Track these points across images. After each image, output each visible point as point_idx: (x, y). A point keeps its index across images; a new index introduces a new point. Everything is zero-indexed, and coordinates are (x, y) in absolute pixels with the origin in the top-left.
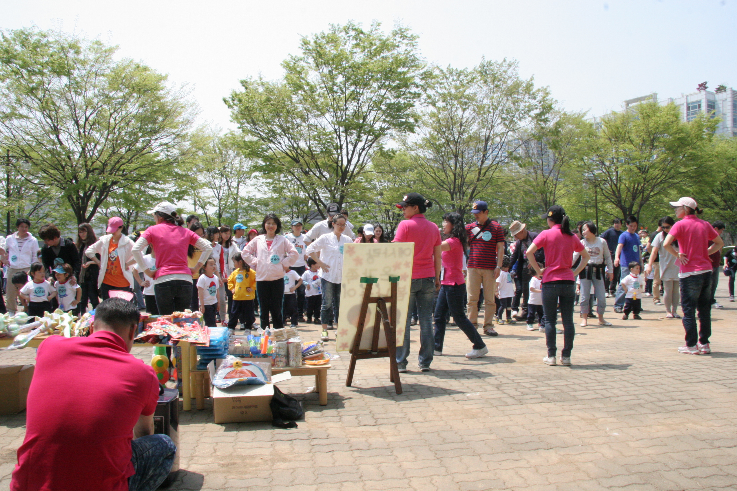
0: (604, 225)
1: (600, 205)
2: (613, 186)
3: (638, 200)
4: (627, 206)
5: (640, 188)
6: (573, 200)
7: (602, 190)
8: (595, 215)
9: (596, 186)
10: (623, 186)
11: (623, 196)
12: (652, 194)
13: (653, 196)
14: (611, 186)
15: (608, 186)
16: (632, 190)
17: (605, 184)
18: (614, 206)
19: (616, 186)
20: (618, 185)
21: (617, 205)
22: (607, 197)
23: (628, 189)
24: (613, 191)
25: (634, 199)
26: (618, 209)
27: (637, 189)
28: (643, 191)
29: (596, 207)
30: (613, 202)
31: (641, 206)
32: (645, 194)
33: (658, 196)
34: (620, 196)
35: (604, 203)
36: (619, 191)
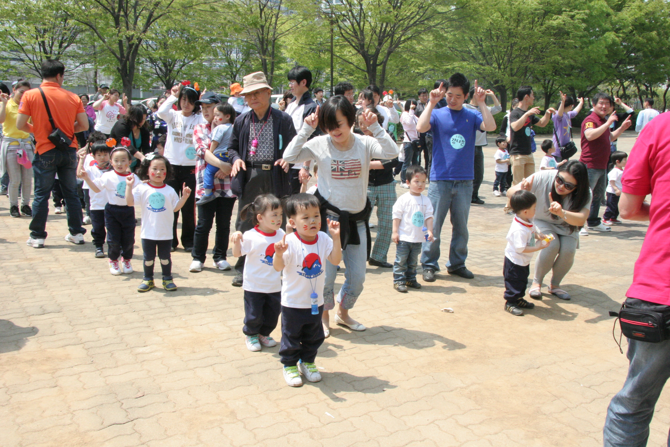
0: (341, 75)
1: (336, 49)
2: (355, 25)
3: (386, 46)
4: (372, 51)
5: (388, 29)
6: (303, 40)
7: (340, 28)
8: (329, 61)
9: (332, 23)
10: (367, 27)
11: (367, 40)
12: (403, 39)
13: (404, 41)
14: (352, 25)
15: (348, 23)
16: (378, 31)
17: (344, 21)
18: (354, 52)
19: (359, 24)
20: (362, 23)
21: (359, 51)
22: (346, 39)
23: (373, 30)
24: (355, 32)
25: (380, 44)
26: (360, 57)
27: (385, 30)
28: (392, 35)
29: (331, 51)
30: (354, 47)
31: (389, 53)
32: (395, 39)
33: (409, 42)
34: (363, 40)
35: (342, 47)
36: (362, 32)
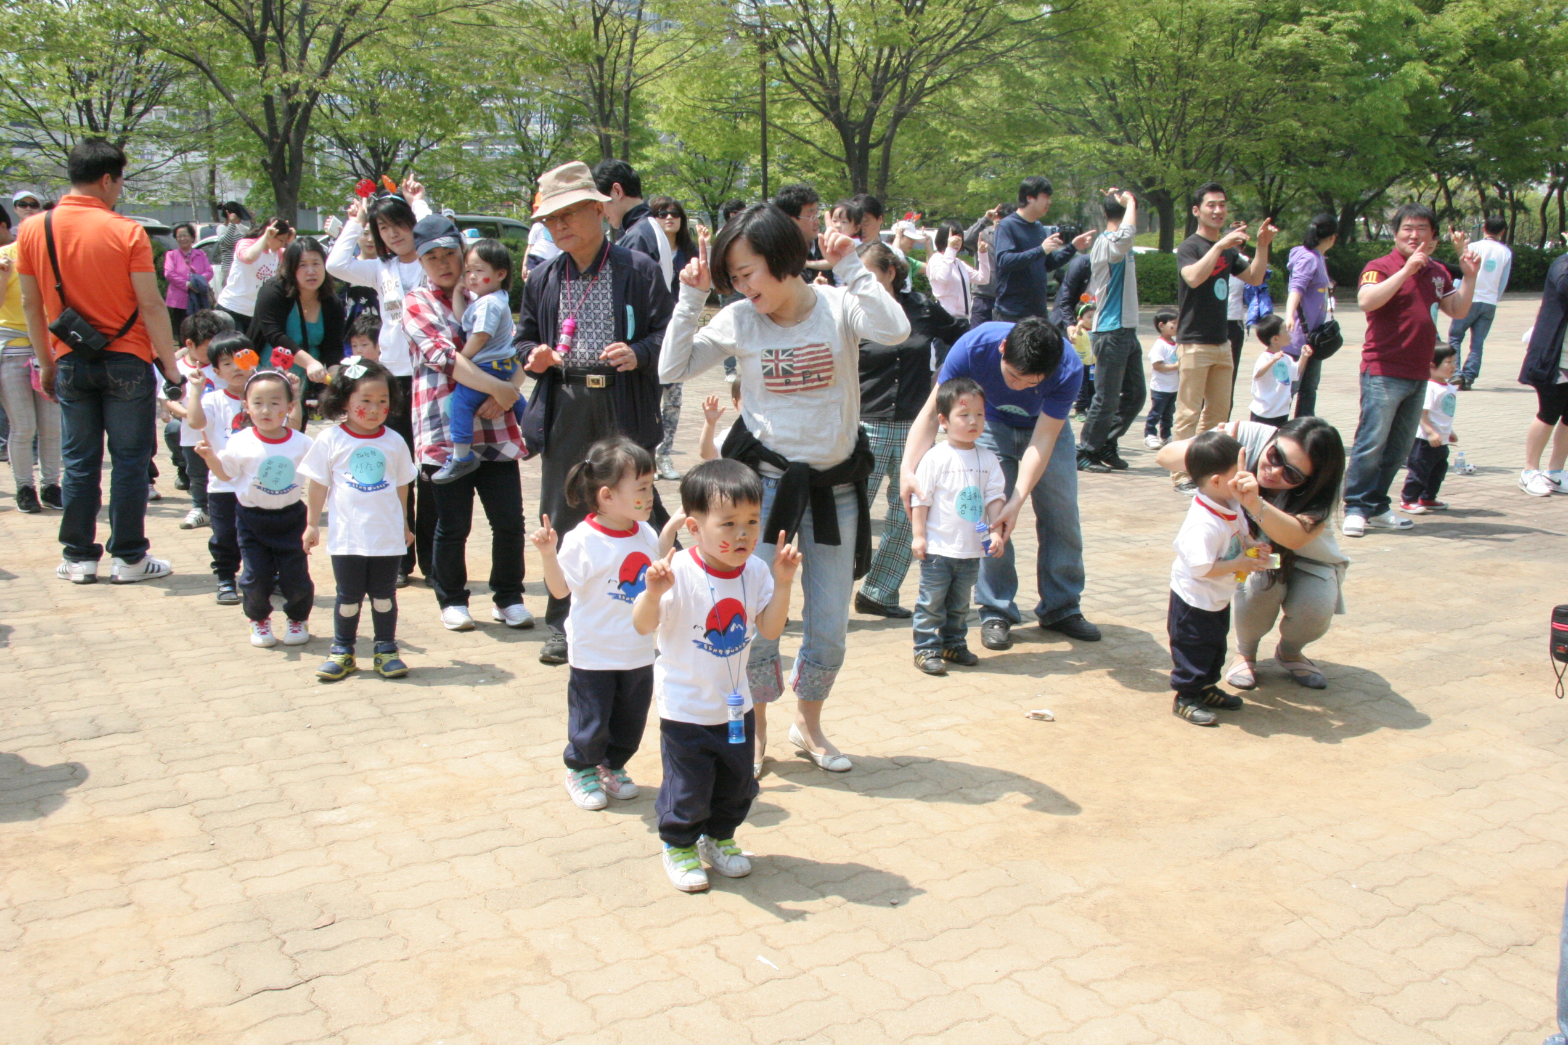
0: (787, 171)
1: (774, 110)
2: (818, 52)
3: (890, 100)
4: (858, 113)
5: (895, 62)
6: (695, 89)
7: (782, 60)
8: (758, 138)
9: (763, 48)
10: (845, 56)
11: (846, 87)
12: (929, 83)
13: (933, 89)
14: (811, 53)
15: (800, 49)
16: (870, 66)
17: (793, 42)
18: (816, 115)
19: (826, 51)
20: (833, 49)
21: (826, 114)
22: (797, 87)
23: (860, 64)
24: (817, 69)
25: (877, 97)
26: (830, 127)
27: (888, 63)
28: (904, 76)
29: (762, 115)
30: (814, 104)
31: (898, 118)
32: (911, 84)
33: (944, 92)
34: (837, 87)
35: (788, 104)
36: (833, 68)
